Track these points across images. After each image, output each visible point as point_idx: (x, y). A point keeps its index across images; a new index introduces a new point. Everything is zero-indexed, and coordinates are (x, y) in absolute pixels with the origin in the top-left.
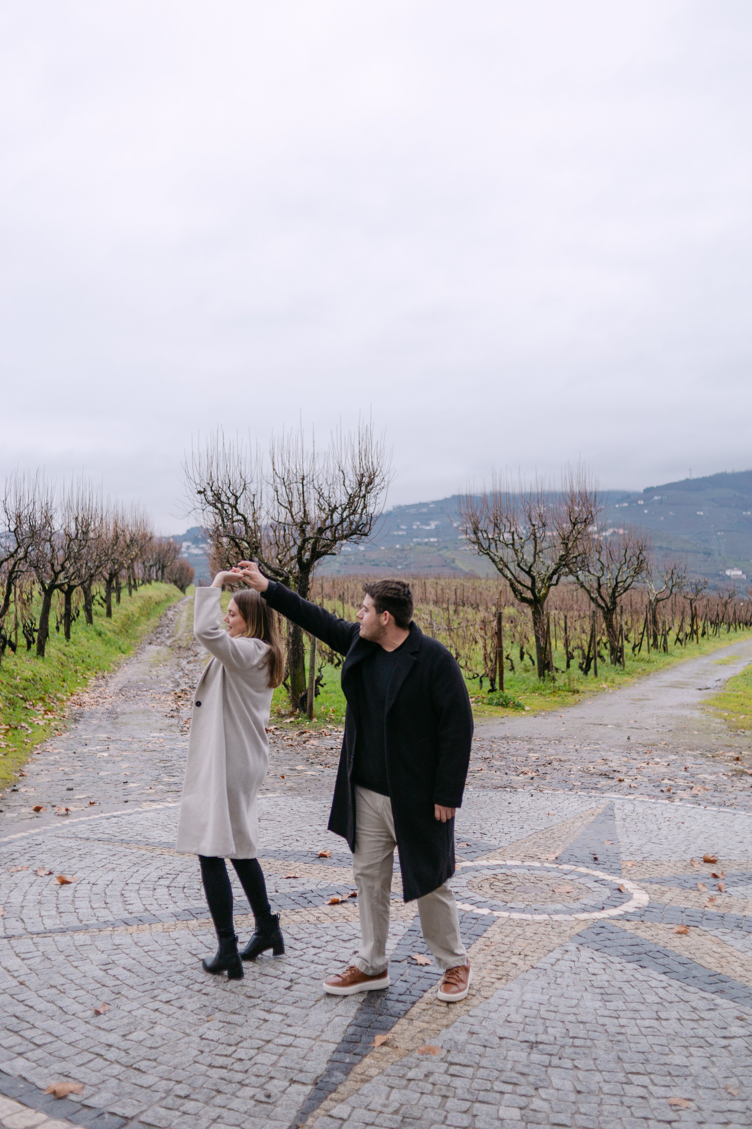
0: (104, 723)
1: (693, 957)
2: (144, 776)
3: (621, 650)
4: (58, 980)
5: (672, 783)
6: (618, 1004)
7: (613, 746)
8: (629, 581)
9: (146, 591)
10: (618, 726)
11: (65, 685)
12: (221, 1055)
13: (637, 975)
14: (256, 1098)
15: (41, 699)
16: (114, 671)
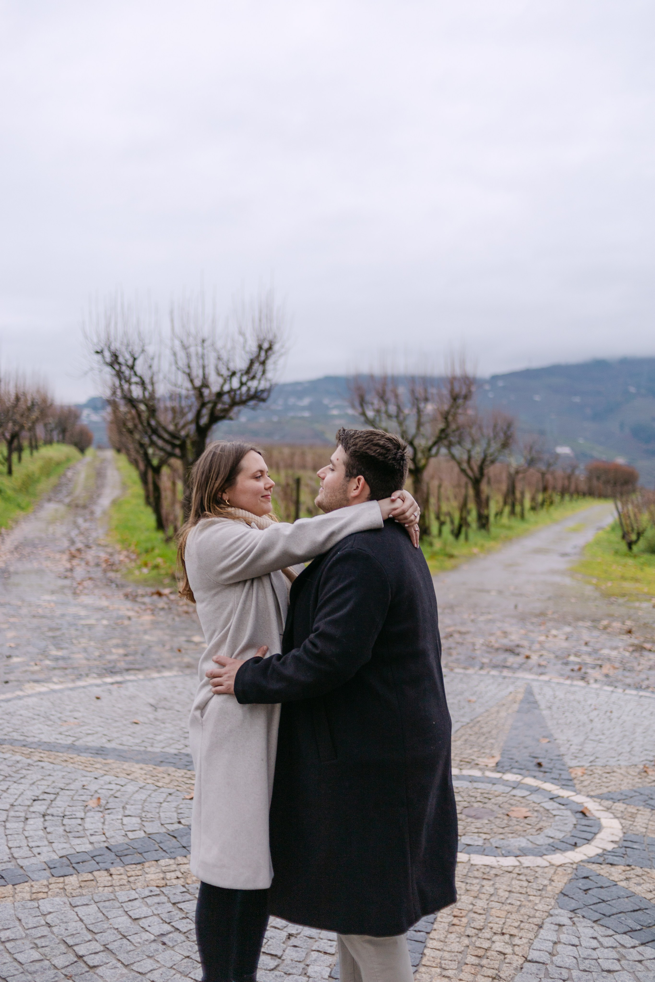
2: (30, 648)
3: (487, 518)
5: (579, 660)
8: (496, 454)
9: (47, 452)
16: (12, 528)
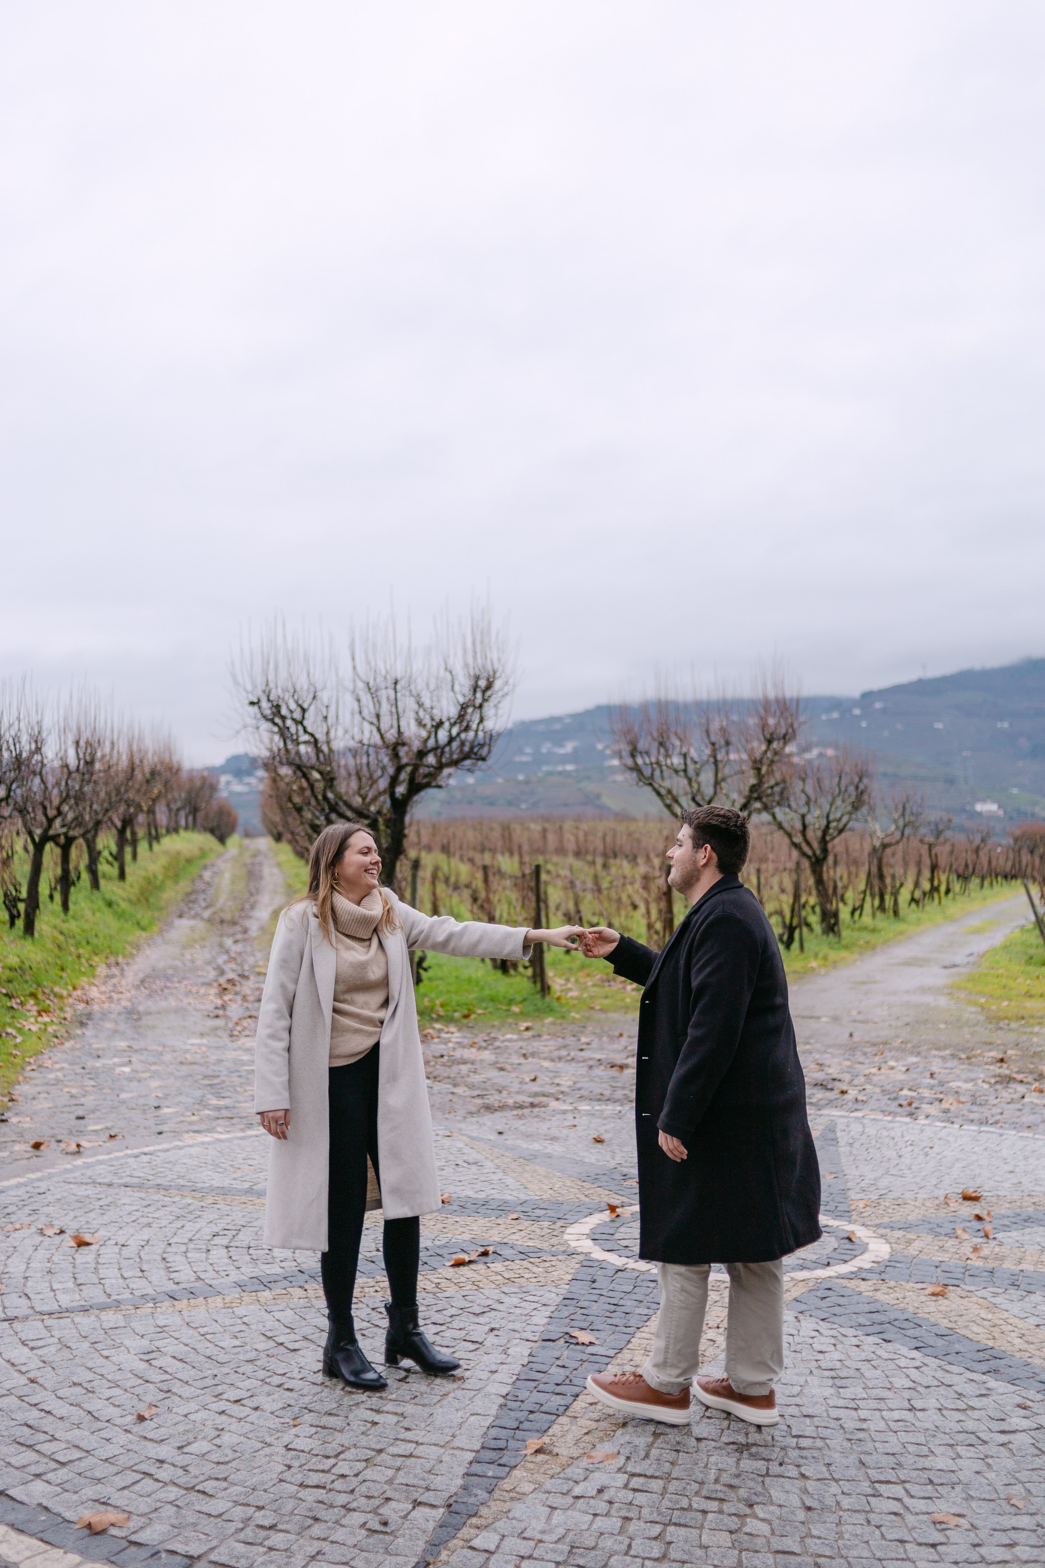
0: (122, 1027)
1: (954, 1326)
2: (182, 1099)
3: (836, 915)
4: (84, 1376)
5: (914, 1094)
6: (855, 1390)
7: (830, 1046)
8: (845, 819)
9: (172, 843)
10: (836, 1019)
11: (64, 975)
12: (317, 1471)
13: (880, 1352)
14: (367, 1526)
15: (33, 995)
16: (132, 956)
